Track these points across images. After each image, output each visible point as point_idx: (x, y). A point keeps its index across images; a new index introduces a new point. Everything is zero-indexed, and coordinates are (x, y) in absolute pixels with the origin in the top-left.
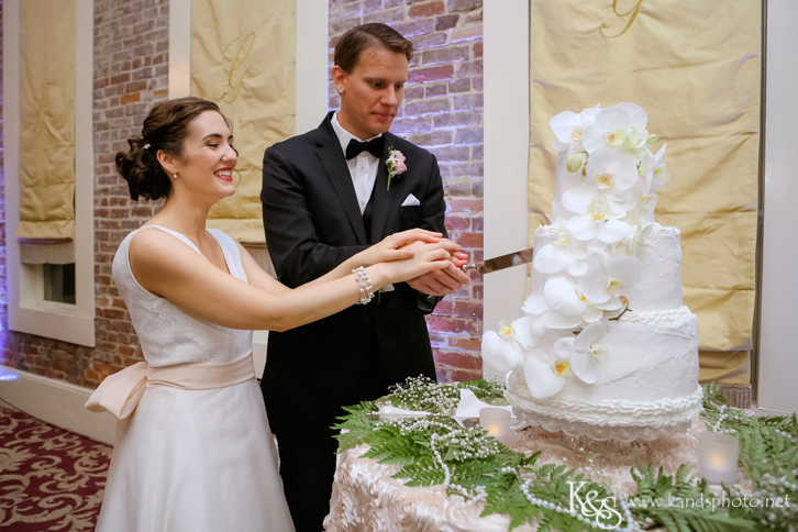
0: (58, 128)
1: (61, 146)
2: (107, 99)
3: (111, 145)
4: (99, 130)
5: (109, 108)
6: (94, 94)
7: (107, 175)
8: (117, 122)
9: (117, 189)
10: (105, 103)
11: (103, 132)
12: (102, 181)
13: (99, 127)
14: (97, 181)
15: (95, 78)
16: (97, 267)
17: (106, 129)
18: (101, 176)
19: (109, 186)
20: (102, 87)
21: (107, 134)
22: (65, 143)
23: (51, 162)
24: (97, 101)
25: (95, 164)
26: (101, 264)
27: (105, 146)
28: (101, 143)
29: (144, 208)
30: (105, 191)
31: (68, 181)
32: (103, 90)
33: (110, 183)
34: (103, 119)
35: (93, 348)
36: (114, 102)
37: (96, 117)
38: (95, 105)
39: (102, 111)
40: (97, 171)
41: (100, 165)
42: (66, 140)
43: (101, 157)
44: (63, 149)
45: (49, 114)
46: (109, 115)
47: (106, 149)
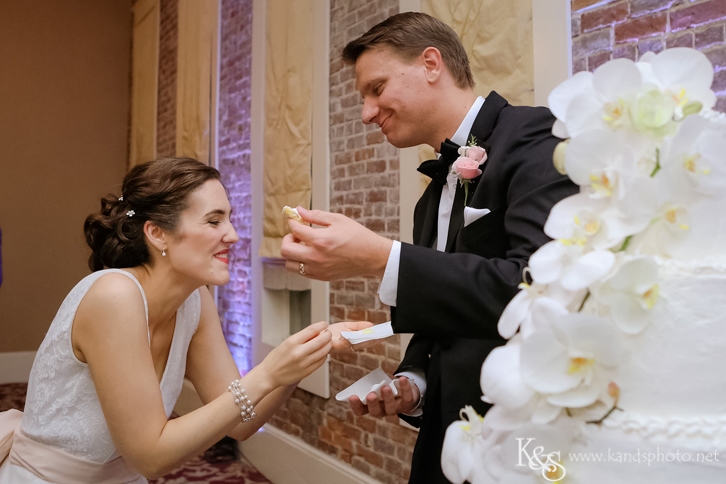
0: (297, 124)
1: (298, 145)
2: (342, 85)
3: (346, 142)
4: (335, 123)
5: (344, 96)
6: (330, 79)
7: (343, 179)
8: (352, 112)
9: (351, 197)
10: (340, 89)
11: (338, 125)
12: (338, 187)
13: (336, 119)
14: (333, 187)
15: (331, 60)
16: (332, 295)
17: (342, 122)
18: (336, 180)
19: (344, 193)
20: (338, 71)
21: (342, 128)
22: (302, 142)
23: (291, 165)
24: (334, 88)
25: (331, 166)
26: (336, 292)
27: (340, 143)
28: (337, 139)
29: (378, 221)
30: (340, 199)
31: (305, 187)
32: (338, 75)
33: (345, 190)
34: (339, 109)
35: (328, 399)
36: (349, 88)
37: (332, 108)
38: (331, 93)
39: (338, 100)
40: (334, 175)
41: (335, 167)
42: (304, 137)
43: (337, 157)
44: (301, 149)
45: (289, 108)
46: (345, 104)
47: (342, 147)
